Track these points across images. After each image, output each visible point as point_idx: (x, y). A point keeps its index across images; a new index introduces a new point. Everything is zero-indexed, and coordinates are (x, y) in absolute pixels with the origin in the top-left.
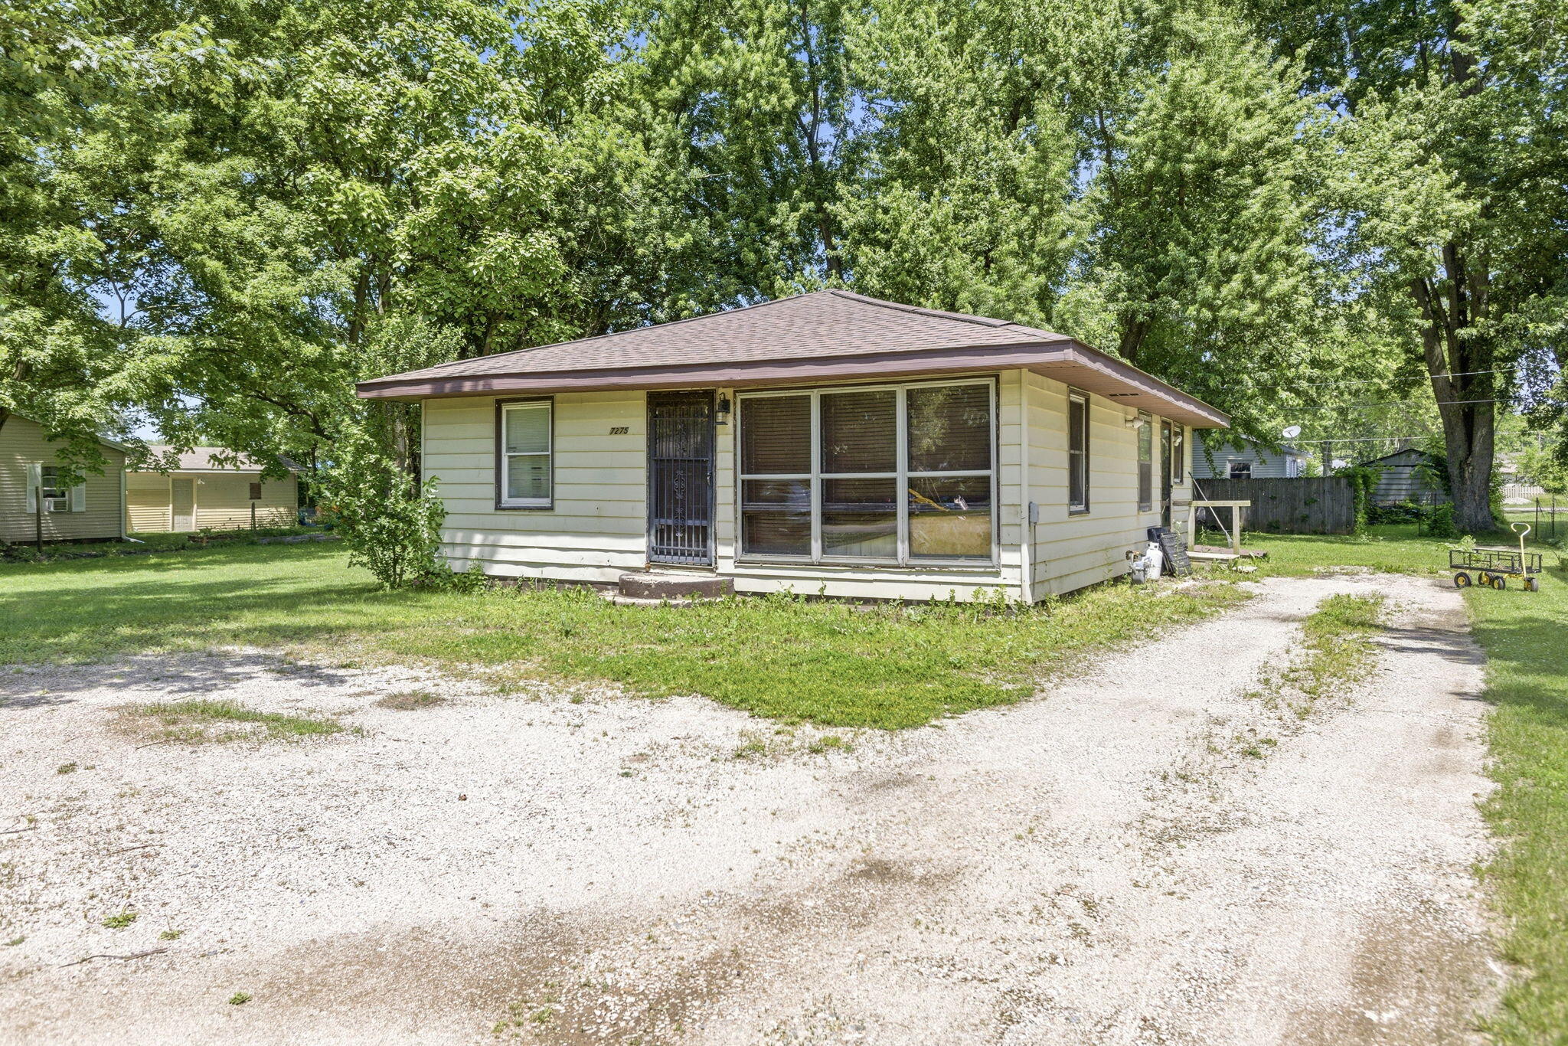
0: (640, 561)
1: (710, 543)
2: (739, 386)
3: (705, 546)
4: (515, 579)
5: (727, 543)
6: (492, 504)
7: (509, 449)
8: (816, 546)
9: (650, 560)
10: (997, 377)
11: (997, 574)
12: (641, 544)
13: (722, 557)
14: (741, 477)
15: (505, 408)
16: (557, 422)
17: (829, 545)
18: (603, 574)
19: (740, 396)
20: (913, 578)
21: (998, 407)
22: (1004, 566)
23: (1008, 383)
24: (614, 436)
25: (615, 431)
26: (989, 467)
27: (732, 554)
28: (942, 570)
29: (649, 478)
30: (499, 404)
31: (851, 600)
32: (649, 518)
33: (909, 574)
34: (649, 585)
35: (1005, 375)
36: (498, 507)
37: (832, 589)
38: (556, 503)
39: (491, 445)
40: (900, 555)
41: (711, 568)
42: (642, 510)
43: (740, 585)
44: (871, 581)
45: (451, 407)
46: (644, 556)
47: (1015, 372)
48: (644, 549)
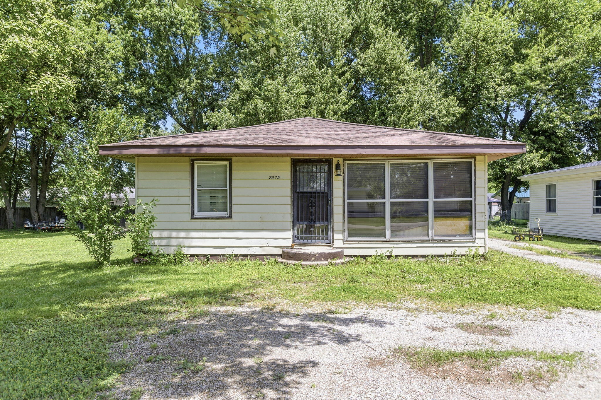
0: (289, 243)
1: (330, 233)
2: (346, 158)
3: (327, 234)
4: (205, 255)
5: (338, 232)
6: (188, 216)
7: (199, 186)
8: (388, 233)
9: (294, 242)
10: (475, 158)
11: (474, 242)
12: (289, 234)
13: (336, 239)
14: (347, 201)
15: (196, 164)
16: (233, 172)
17: (394, 232)
18: (263, 250)
19: (347, 163)
20: (435, 245)
21: (475, 171)
22: (478, 238)
23: (479, 161)
24: (271, 180)
25: (271, 178)
26: (471, 197)
27: (342, 238)
28: (450, 241)
29: (293, 202)
30: (193, 161)
31: (406, 256)
32: (293, 222)
33: (433, 243)
34: (315, 255)
35: (478, 158)
36: (193, 217)
37: (395, 252)
38: (233, 215)
39: (188, 184)
40: (430, 236)
41: (329, 244)
42: (289, 218)
43: (346, 252)
44: (415, 247)
45: (157, 162)
46: (290, 240)
47: (483, 157)
48: (291, 237)
